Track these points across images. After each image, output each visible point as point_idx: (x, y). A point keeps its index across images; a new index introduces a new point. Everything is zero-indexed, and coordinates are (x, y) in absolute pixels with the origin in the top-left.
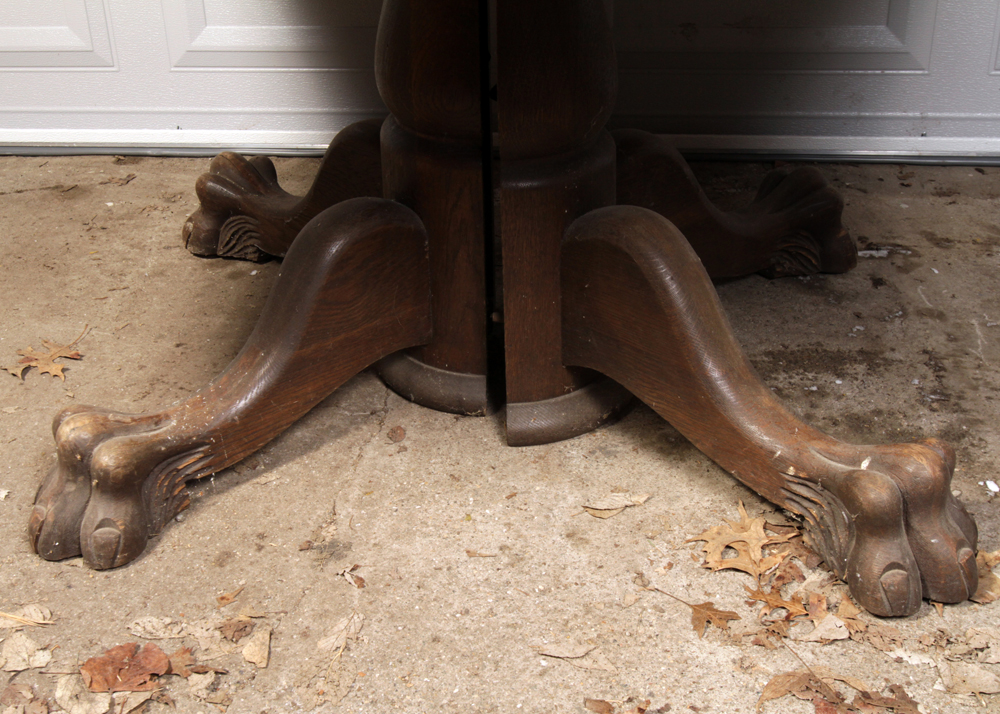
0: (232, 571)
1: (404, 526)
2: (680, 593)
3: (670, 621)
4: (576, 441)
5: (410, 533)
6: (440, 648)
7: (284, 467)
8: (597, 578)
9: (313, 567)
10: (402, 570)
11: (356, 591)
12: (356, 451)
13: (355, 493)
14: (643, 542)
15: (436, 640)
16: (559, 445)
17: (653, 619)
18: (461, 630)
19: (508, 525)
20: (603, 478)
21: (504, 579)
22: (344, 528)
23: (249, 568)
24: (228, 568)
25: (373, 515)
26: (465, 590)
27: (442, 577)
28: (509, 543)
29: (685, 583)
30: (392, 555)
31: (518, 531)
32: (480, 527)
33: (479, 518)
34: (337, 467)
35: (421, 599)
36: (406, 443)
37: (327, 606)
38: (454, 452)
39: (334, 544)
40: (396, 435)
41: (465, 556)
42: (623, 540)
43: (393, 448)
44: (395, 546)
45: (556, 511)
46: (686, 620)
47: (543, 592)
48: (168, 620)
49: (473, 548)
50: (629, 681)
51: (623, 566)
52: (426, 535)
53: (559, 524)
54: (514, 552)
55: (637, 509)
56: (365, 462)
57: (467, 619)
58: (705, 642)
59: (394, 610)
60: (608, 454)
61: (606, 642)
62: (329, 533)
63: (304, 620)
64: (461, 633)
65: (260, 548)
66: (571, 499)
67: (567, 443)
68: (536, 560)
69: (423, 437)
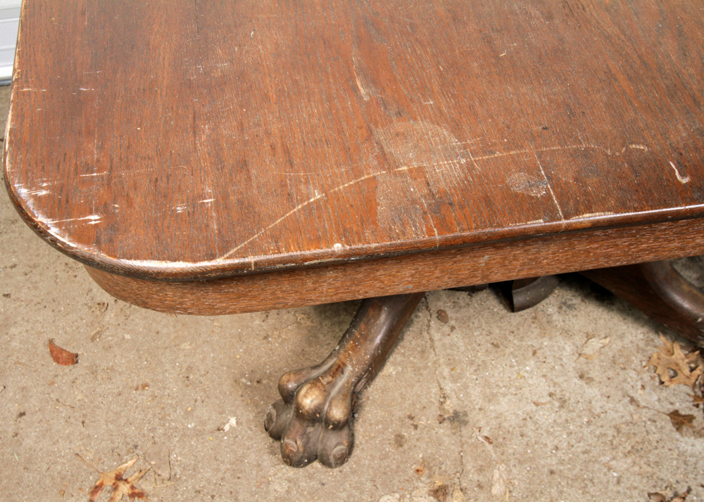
0: (410, 448)
1: (488, 391)
2: (657, 406)
3: (662, 428)
4: (547, 300)
5: (494, 395)
6: (556, 476)
7: (391, 359)
8: (611, 405)
9: (454, 434)
10: (505, 424)
11: (489, 447)
12: (425, 334)
13: (446, 371)
14: (621, 373)
15: (552, 472)
16: (540, 306)
17: (653, 428)
18: (561, 462)
19: (544, 376)
20: (576, 327)
21: (564, 418)
22: (454, 399)
23: (418, 444)
24: (406, 447)
25: (466, 387)
26: (548, 432)
27: (530, 426)
28: (552, 390)
29: (656, 398)
30: (493, 415)
31: (552, 380)
32: (530, 382)
33: (526, 375)
34: (423, 352)
35: (527, 444)
36: (452, 323)
37: (480, 462)
38: (484, 324)
39: (456, 415)
40: (442, 316)
41: (534, 408)
42: (610, 373)
43: (446, 329)
44: (491, 408)
45: (564, 359)
46: (669, 426)
47: (589, 423)
48: (397, 495)
49: (535, 399)
50: (662, 476)
51: (620, 393)
52: (504, 395)
53: (571, 369)
54: (558, 396)
55: (606, 349)
56: (437, 344)
57: (560, 454)
58: (686, 439)
59: (518, 456)
60: (570, 307)
61: (637, 451)
62: (450, 406)
63: (474, 476)
64: (562, 464)
65: (416, 427)
66: (568, 349)
67: (543, 303)
68: (573, 400)
69: (459, 315)
